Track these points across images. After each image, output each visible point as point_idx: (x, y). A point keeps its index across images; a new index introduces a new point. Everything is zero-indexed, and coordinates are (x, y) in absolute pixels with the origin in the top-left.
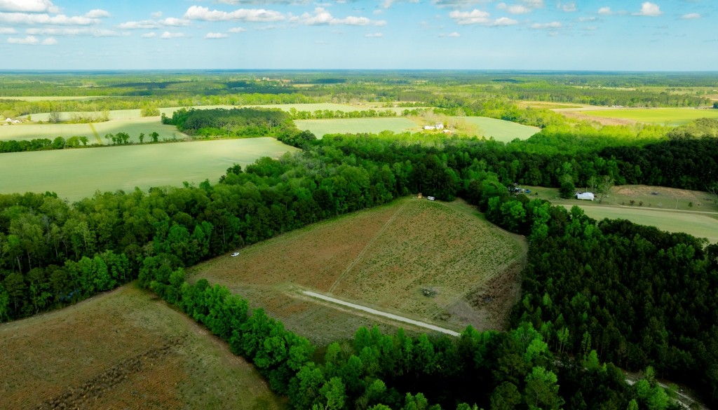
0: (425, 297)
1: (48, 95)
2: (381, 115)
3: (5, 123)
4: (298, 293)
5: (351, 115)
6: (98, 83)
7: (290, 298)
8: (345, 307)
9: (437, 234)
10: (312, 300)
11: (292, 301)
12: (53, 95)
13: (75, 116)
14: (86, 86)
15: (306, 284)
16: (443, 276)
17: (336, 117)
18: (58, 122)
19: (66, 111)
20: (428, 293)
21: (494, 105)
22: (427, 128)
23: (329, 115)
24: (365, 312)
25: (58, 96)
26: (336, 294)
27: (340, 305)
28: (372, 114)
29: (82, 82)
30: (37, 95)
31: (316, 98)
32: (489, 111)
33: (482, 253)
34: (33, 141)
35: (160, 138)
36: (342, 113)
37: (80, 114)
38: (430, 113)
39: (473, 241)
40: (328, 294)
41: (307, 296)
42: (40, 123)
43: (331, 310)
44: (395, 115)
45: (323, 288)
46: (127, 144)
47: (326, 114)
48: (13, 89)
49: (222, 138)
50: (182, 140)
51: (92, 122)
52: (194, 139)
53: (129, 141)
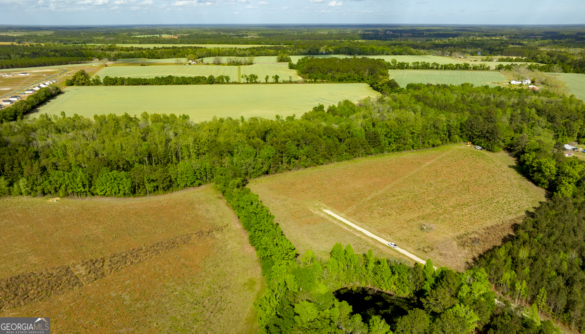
1: (222, 44)
2: (475, 68)
3: (187, 63)
5: (445, 68)
6: (259, 35)
12: (225, 43)
17: (432, 68)
18: (219, 64)
22: (513, 82)
23: (425, 67)
25: (229, 44)
28: (466, 67)
29: (248, 34)
30: (214, 43)
35: (280, 80)
36: (437, 65)
42: (208, 64)
44: (488, 69)
46: (257, 83)
47: (423, 66)
49: (327, 82)
50: (296, 82)
51: (241, 64)
52: (306, 82)
53: (258, 80)
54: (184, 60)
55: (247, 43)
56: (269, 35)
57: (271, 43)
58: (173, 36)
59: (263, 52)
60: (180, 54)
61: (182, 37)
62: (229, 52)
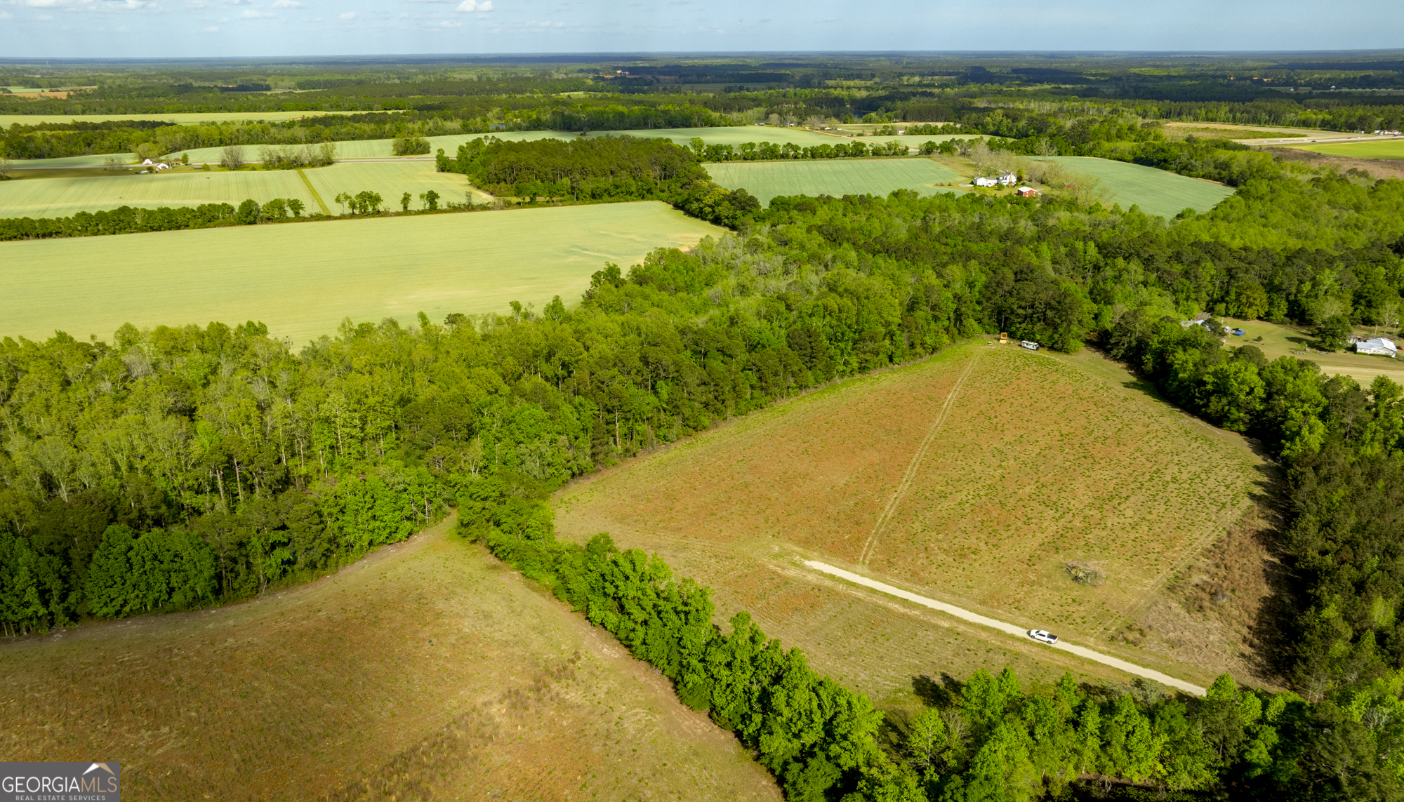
0: (1074, 584)
1: (209, 110)
2: (877, 153)
3: (142, 169)
4: (794, 564)
5: (815, 154)
6: (301, 86)
7: (779, 576)
8: (905, 602)
9: (1064, 432)
10: (828, 583)
11: (786, 582)
12: (219, 110)
13: (270, 155)
14: (279, 91)
15: (806, 543)
16: (1104, 534)
17: (784, 157)
18: (237, 166)
19: (249, 142)
20: (1081, 575)
21: (1114, 132)
22: (981, 182)
23: (770, 153)
24: (952, 617)
25: (230, 111)
26: (877, 569)
27: (893, 598)
28: (858, 152)
29: (270, 82)
30: (191, 111)
31: (735, 115)
32: (1107, 145)
33: (1174, 480)
34: (201, 208)
35: (441, 203)
36: (796, 148)
37: (279, 150)
38: (983, 149)
39: (1146, 449)
40: (859, 567)
41: (815, 571)
42: (206, 168)
43: (876, 608)
44: (904, 153)
45: (846, 553)
46: (378, 213)
47: (763, 152)
48: (146, 100)
49: (563, 203)
50: (484, 208)
51: (302, 165)
52: (508, 205)
53: (381, 207)
54: (128, 159)
55: (280, 108)
56: (328, 85)
57: (346, 105)
58: (47, 93)
59: (343, 130)
60: (107, 143)
61: (81, 95)
62: (249, 132)
